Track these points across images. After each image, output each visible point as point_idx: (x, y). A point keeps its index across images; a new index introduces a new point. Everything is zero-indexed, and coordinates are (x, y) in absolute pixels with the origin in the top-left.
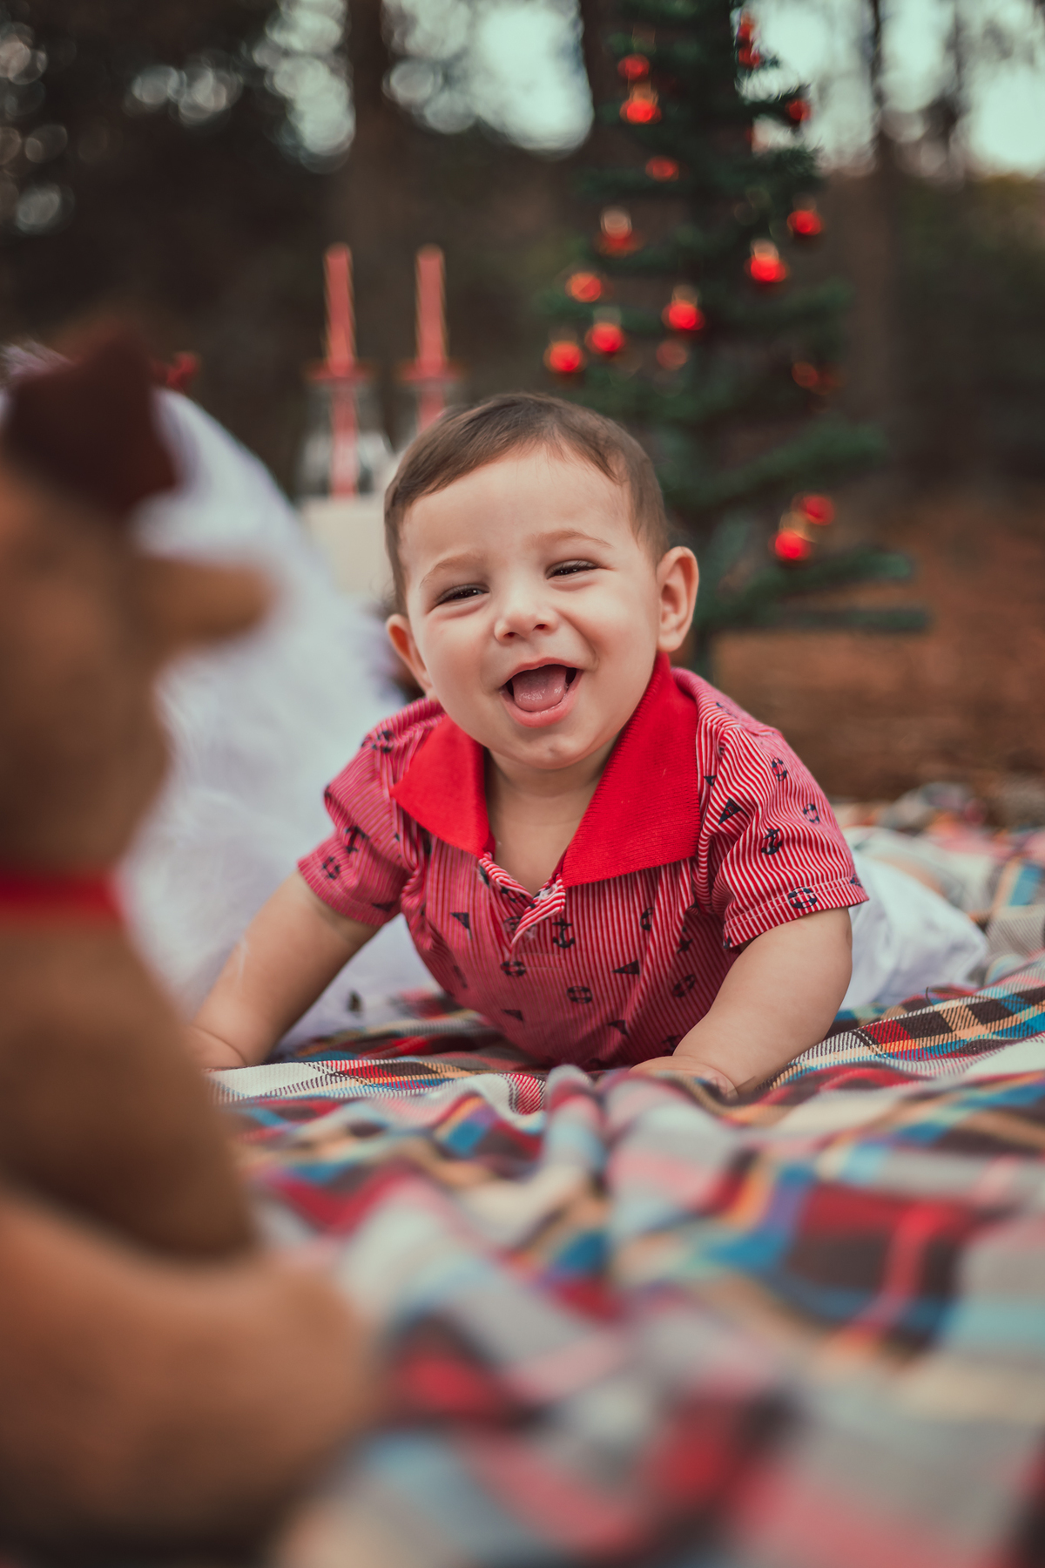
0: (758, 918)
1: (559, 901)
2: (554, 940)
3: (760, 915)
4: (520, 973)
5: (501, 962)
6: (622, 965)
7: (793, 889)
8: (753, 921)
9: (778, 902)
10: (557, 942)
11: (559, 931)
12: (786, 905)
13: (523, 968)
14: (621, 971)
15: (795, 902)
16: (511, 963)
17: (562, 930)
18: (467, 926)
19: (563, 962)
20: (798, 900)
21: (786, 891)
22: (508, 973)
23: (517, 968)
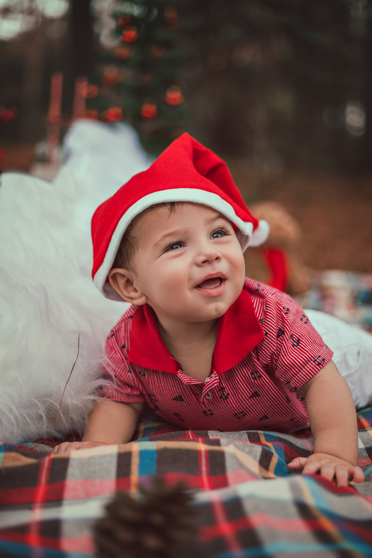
0: (304, 375)
1: (216, 381)
2: (221, 397)
3: (304, 373)
4: (212, 414)
5: (202, 411)
6: (251, 394)
7: (314, 358)
8: (302, 377)
9: (310, 366)
10: (223, 398)
11: (222, 393)
12: (314, 366)
13: (212, 412)
14: (252, 397)
15: (317, 363)
16: (207, 411)
17: (223, 392)
18: (182, 400)
19: (228, 405)
20: (318, 362)
21: (312, 360)
22: (207, 415)
23: (209, 412)
